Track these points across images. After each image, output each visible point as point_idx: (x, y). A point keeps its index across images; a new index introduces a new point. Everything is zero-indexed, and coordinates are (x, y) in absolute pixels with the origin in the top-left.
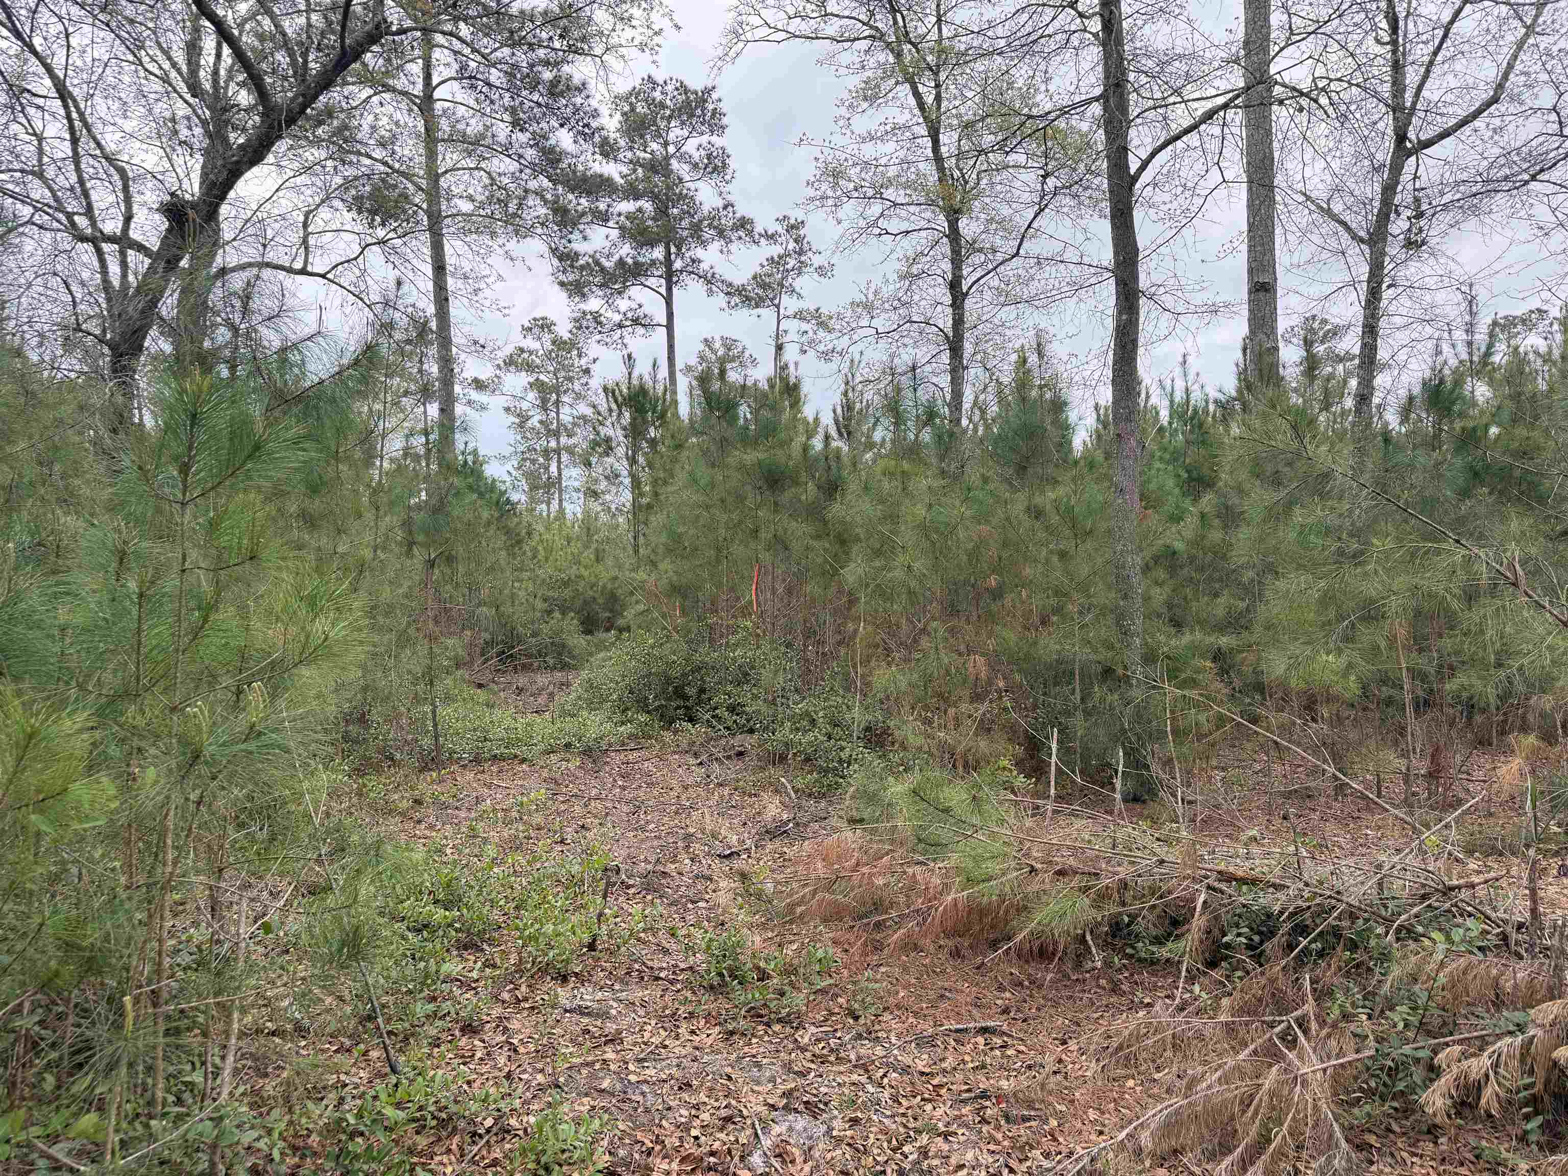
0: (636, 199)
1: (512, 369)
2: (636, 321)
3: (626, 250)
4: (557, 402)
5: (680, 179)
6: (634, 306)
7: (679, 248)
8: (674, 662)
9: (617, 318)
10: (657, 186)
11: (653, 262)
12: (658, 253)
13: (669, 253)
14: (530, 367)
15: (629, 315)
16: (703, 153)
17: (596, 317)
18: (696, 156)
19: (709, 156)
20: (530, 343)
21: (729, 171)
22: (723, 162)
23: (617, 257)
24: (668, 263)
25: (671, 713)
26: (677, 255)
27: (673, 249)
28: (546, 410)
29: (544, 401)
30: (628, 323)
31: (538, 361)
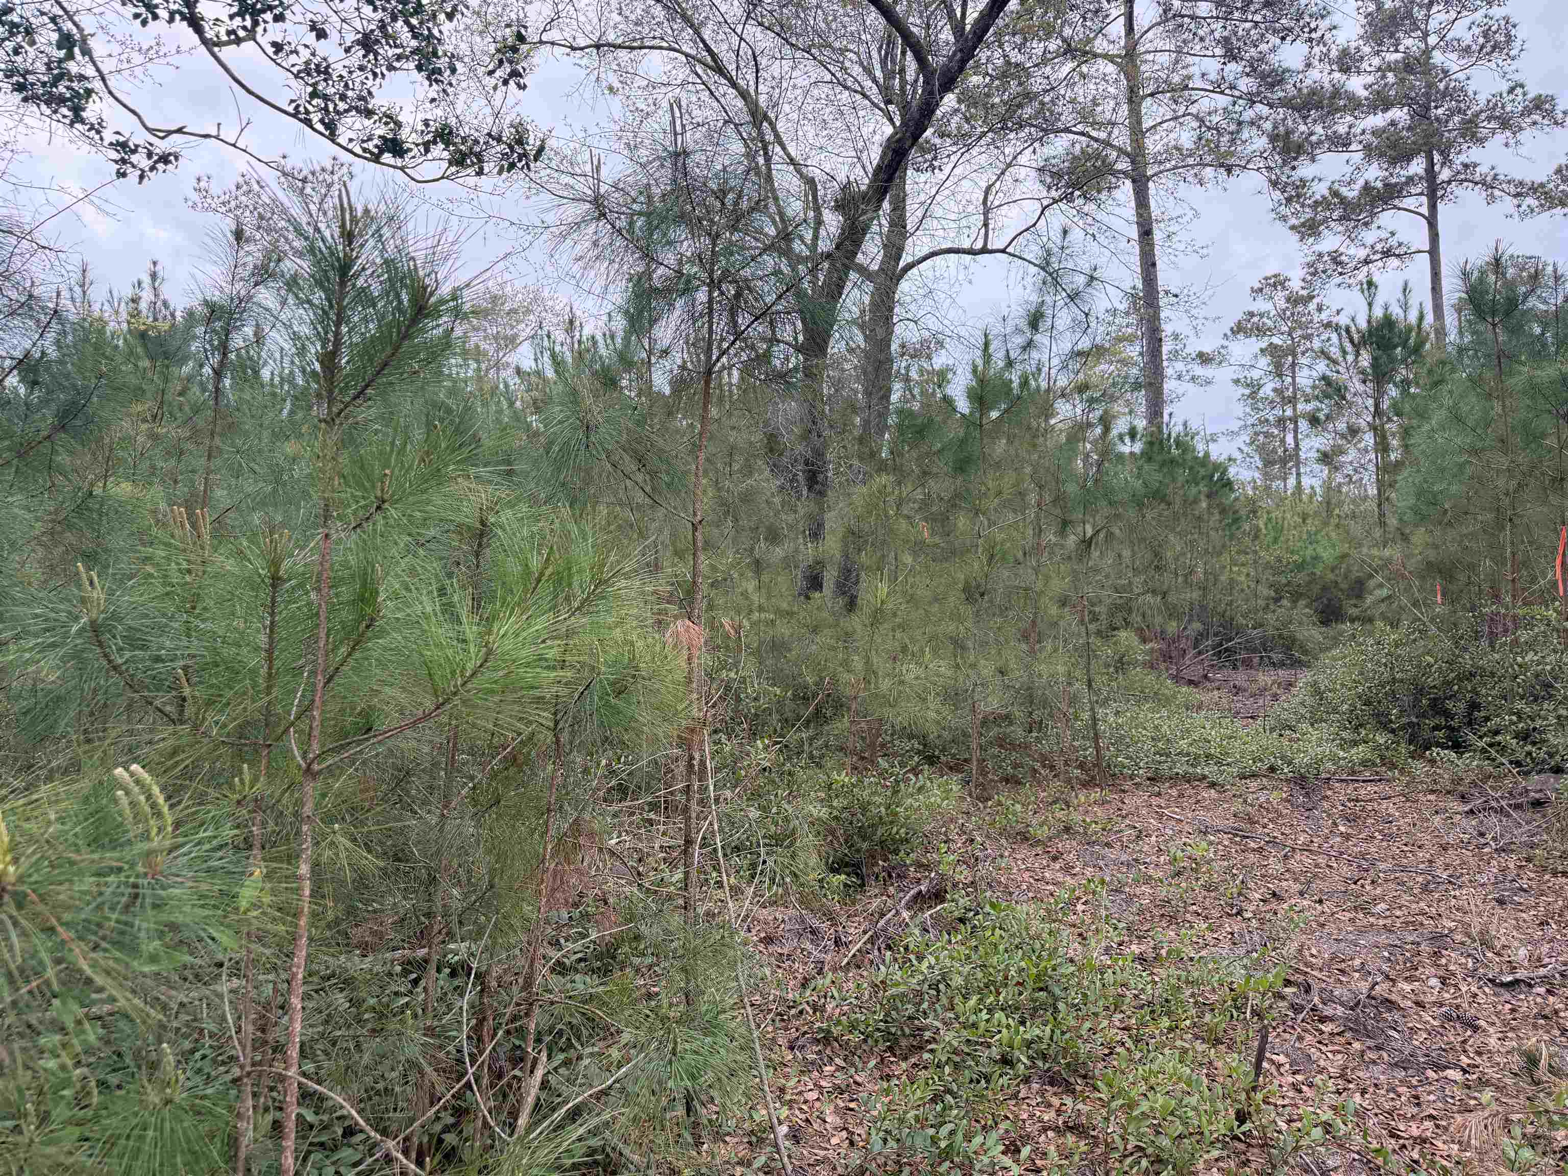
0: (1385, 110)
1: (1241, 336)
2: (1387, 253)
3: (1374, 173)
4: (1293, 365)
5: (1446, 72)
6: (1384, 234)
7: (1445, 154)
8: (1430, 666)
9: (1362, 253)
10: (1413, 87)
11: (1410, 180)
12: (1417, 167)
13: (1431, 164)
14: (1260, 331)
15: (1379, 247)
16: (1476, 30)
17: (1336, 258)
18: (1467, 39)
19: (1485, 35)
20: (1261, 305)
21: (1517, 44)
22: (1508, 36)
23: (1361, 182)
24: (1430, 173)
25: (1426, 734)
26: (1443, 164)
27: (1437, 157)
28: (1280, 375)
29: (1278, 366)
30: (1379, 256)
31: (1269, 323)
